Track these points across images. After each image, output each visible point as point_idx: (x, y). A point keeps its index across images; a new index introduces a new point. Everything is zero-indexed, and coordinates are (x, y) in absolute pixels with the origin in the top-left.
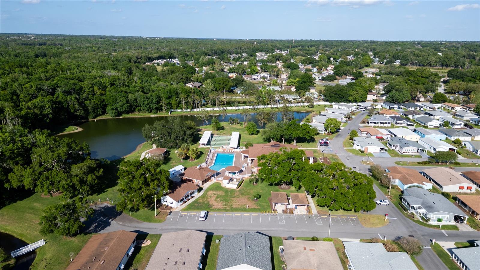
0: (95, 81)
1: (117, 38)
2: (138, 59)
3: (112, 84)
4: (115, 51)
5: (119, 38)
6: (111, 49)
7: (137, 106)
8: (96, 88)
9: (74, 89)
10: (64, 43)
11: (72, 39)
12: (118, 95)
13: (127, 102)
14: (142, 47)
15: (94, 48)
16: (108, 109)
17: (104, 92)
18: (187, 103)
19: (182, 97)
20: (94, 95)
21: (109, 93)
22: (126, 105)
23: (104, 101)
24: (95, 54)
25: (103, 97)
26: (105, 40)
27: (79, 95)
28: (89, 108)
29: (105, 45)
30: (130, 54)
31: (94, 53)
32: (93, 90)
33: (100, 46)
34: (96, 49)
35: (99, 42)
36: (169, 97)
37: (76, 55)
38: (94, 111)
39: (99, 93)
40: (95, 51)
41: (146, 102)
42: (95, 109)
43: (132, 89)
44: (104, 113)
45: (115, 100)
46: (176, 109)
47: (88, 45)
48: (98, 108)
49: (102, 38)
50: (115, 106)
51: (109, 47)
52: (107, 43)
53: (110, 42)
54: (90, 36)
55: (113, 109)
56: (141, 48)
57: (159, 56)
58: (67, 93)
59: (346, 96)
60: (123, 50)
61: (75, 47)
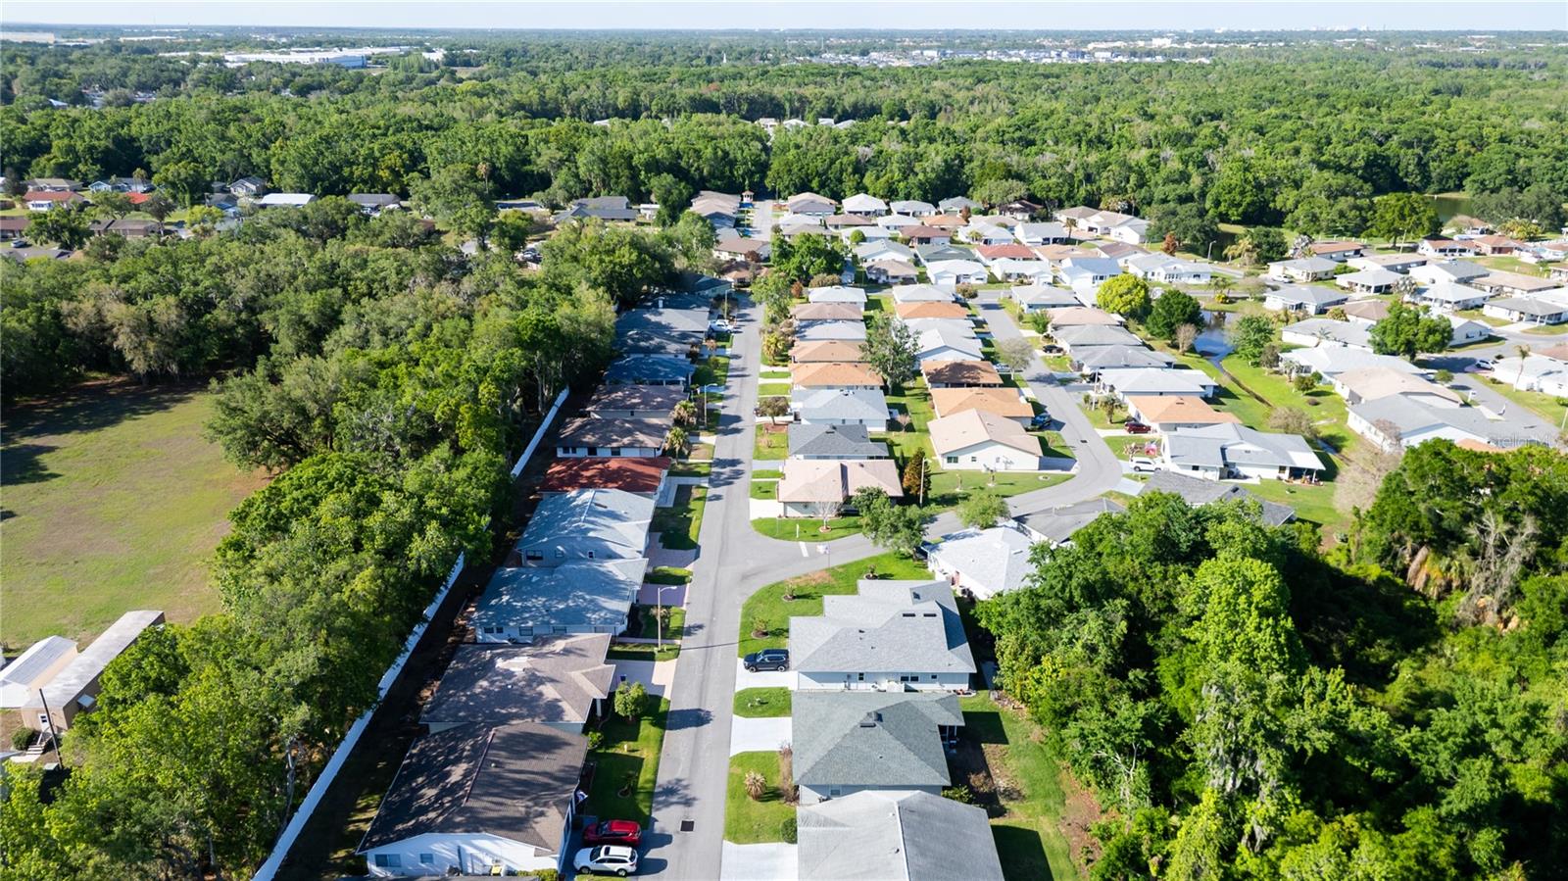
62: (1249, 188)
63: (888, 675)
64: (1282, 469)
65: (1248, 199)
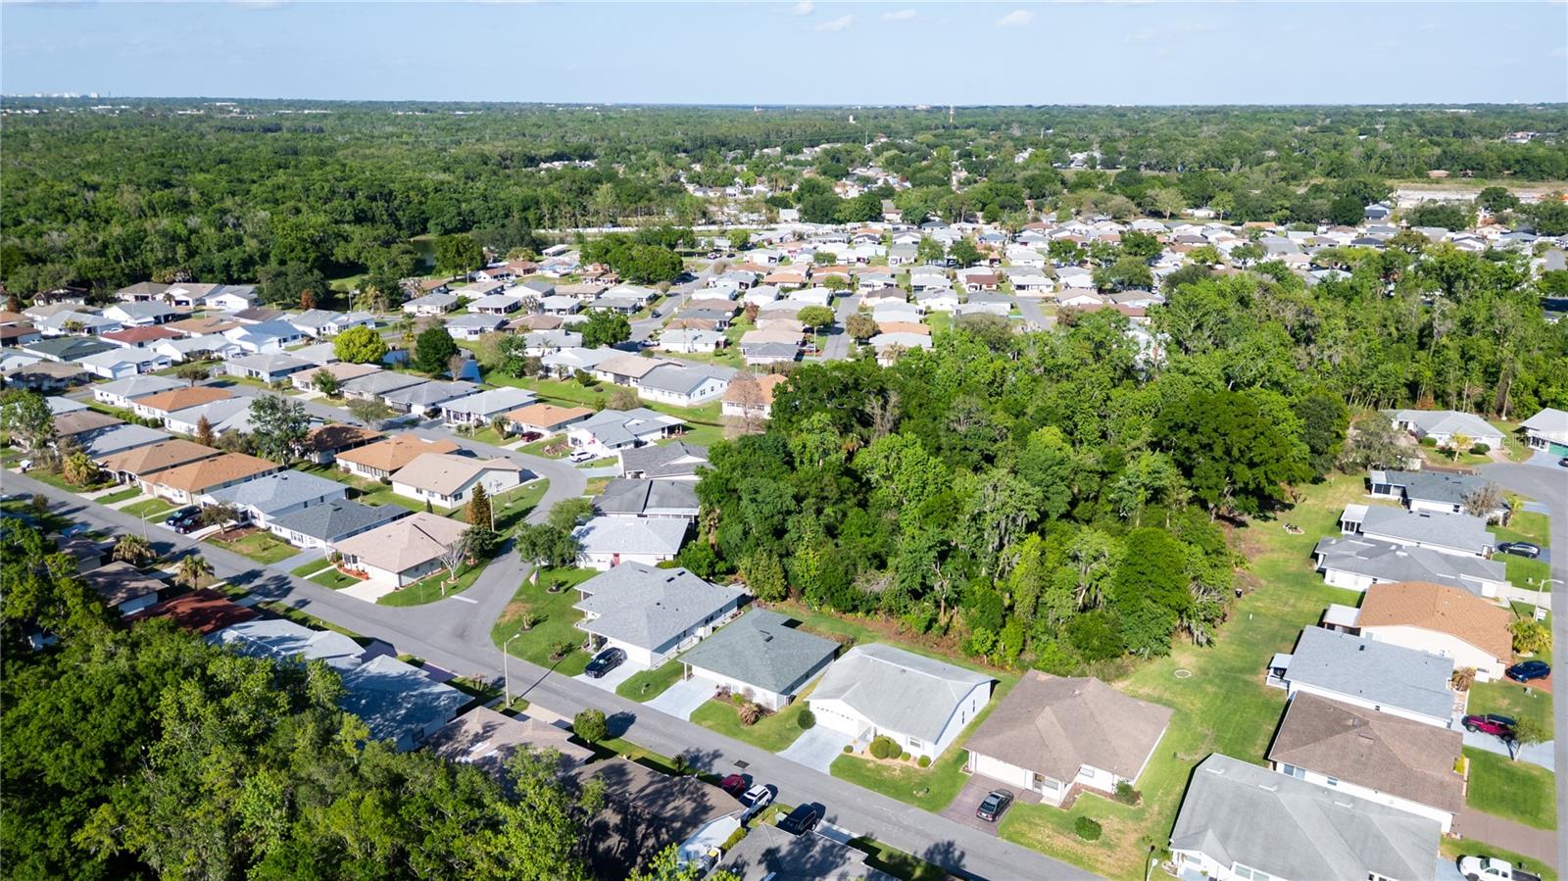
0: (410, 185)
1: (469, 110)
2: (504, 159)
3: (437, 190)
4: (459, 143)
5: (475, 110)
6: (448, 140)
7: (474, 223)
8: (412, 194)
9: (381, 193)
10: (328, 124)
11: (346, 111)
12: (445, 203)
13: (459, 214)
14: (527, 132)
15: (405, 138)
16: (430, 224)
17: (423, 199)
18: (553, 219)
19: (545, 209)
20: (409, 203)
21: (433, 200)
22: (457, 218)
23: (423, 212)
24: (410, 151)
25: (423, 207)
26: (435, 115)
27: (387, 201)
28: (403, 222)
29: (432, 130)
30: (487, 148)
31: (405, 147)
32: (408, 196)
33: (420, 131)
34: (411, 140)
35: (418, 122)
36: (525, 209)
37: (367, 152)
38: (409, 227)
39: (416, 201)
40: (407, 143)
41: (488, 216)
42: (411, 224)
43: (468, 196)
44: (424, 231)
45: (440, 212)
46: (537, 228)
47: (390, 129)
48: (415, 223)
49: (426, 111)
50: (440, 220)
51: (444, 134)
52: (438, 123)
53: (448, 121)
54: (391, 103)
55: (437, 224)
56: (524, 135)
57: (555, 154)
58: (373, 199)
59: (830, 212)
60: (478, 140)
61: (358, 135)
62: (308, 245)
63: (698, 625)
64: (663, 430)
65: (313, 255)
